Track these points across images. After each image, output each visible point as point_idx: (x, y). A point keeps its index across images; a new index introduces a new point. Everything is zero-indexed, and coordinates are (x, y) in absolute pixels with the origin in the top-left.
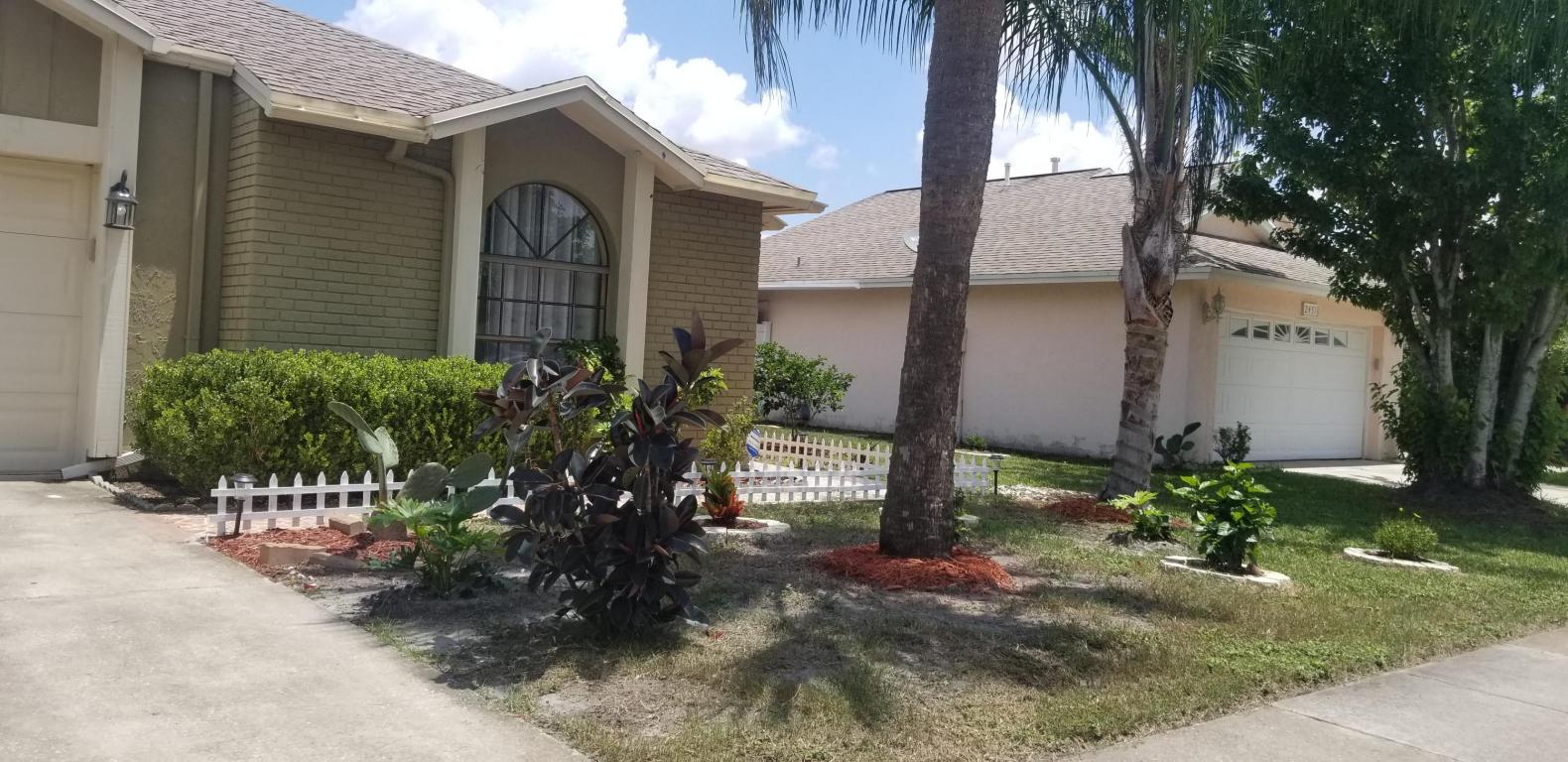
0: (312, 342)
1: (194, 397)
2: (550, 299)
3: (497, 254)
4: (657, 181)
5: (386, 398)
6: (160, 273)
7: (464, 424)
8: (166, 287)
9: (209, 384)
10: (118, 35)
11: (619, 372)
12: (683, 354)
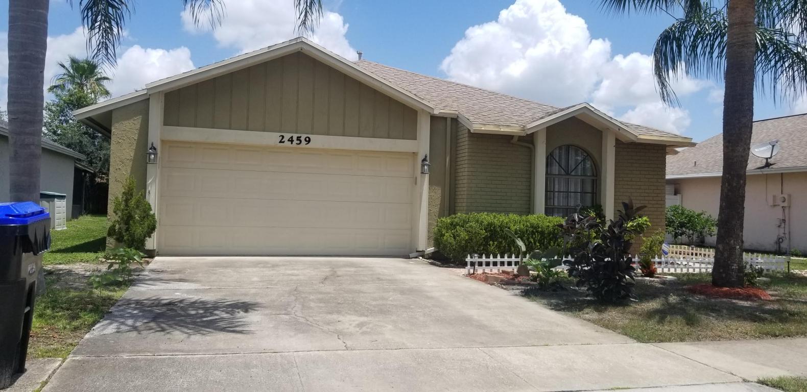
0: (490, 211)
1: (454, 229)
2: (573, 190)
3: (551, 174)
4: (617, 140)
5: (516, 229)
6: (436, 188)
7: (544, 239)
8: (438, 191)
9: (459, 225)
10: (423, 109)
11: (603, 219)
12: (626, 211)
